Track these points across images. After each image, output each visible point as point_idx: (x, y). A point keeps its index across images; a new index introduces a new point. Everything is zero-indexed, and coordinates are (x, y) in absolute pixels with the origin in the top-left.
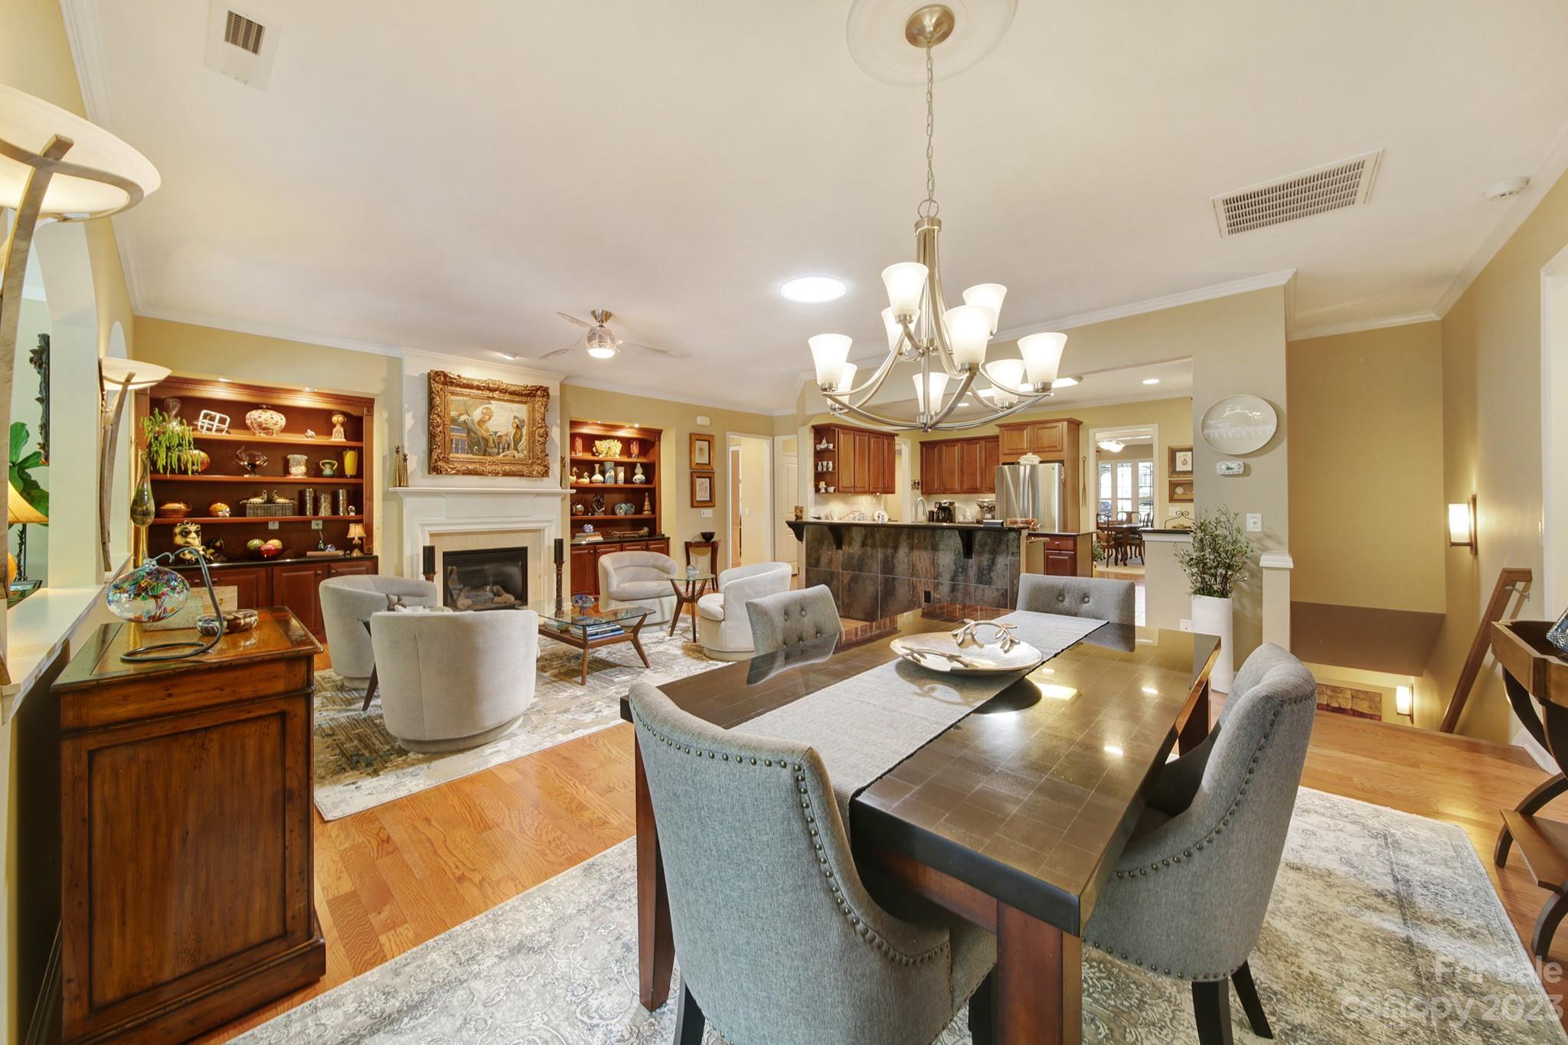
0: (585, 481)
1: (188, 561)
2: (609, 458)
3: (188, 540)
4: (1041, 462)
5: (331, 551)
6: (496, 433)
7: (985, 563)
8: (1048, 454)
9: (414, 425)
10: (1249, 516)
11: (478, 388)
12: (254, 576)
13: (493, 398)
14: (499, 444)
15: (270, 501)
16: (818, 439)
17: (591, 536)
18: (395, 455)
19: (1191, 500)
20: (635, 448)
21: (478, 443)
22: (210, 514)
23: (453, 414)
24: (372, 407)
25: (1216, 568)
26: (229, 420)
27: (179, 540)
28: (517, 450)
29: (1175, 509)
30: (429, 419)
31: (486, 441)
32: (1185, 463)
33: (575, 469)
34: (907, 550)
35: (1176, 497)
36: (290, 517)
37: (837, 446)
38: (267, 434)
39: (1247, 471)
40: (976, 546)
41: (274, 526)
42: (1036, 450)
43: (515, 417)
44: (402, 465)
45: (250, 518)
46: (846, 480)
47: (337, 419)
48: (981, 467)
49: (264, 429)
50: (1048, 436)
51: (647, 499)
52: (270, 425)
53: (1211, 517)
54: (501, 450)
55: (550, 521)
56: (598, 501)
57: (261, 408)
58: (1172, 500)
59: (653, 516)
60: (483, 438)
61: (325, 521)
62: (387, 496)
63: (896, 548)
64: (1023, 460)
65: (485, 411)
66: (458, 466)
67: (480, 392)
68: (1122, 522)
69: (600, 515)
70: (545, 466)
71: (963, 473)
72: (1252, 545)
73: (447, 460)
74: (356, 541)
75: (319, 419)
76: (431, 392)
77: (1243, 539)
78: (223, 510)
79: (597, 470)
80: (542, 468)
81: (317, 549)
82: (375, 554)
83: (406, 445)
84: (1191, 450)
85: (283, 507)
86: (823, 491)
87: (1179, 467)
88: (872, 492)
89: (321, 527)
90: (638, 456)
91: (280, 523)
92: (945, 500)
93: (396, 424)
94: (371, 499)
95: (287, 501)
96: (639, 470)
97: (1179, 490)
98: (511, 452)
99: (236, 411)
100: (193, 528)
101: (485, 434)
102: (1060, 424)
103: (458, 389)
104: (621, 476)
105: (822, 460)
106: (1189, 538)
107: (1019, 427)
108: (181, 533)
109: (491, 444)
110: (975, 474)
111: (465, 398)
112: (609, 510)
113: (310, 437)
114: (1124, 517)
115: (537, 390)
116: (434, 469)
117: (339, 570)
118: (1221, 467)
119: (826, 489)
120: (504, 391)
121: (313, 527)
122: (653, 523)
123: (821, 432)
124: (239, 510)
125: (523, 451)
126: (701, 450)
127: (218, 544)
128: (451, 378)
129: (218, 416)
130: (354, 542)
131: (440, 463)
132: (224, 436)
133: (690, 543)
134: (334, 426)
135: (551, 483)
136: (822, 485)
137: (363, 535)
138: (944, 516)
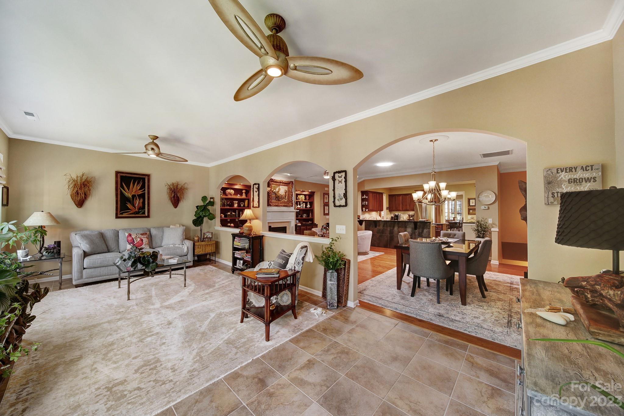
2: (301, 200)
6: (281, 194)
7: (420, 231)
10: (489, 219)
13: (281, 185)
14: (282, 197)
15: (231, 213)
16: (362, 195)
17: (298, 224)
19: (475, 214)
20: (307, 197)
21: (277, 197)
25: (481, 231)
26: (223, 192)
29: (470, 217)
31: (279, 197)
32: (473, 203)
33: (297, 204)
34: (397, 228)
35: (470, 213)
37: (369, 197)
38: (230, 196)
39: (489, 208)
40: (418, 227)
43: (285, 190)
45: (228, 218)
46: (371, 208)
47: (244, 191)
48: (409, 203)
51: (311, 213)
52: (231, 193)
53: (480, 220)
55: (292, 219)
56: (299, 213)
57: (230, 189)
58: (469, 214)
59: (312, 218)
63: (394, 227)
65: (279, 188)
66: (274, 204)
68: (452, 221)
71: (403, 205)
72: (490, 226)
73: (271, 202)
75: (240, 191)
76: (269, 184)
77: (487, 225)
80: (291, 204)
84: (475, 199)
85: (234, 215)
86: (364, 211)
87: (471, 204)
88: (376, 211)
90: (309, 199)
92: (397, 213)
96: (308, 204)
97: (471, 211)
98: (284, 200)
101: (279, 195)
104: (304, 206)
105: (364, 202)
106: (475, 225)
110: (407, 205)
112: (302, 216)
114: (452, 219)
115: (290, 182)
116: (269, 205)
118: (483, 207)
122: (312, 220)
123: (364, 193)
124: (226, 216)
125: (287, 199)
126: (327, 198)
128: (273, 180)
134: (243, 193)
135: (293, 208)
136: (364, 209)
138: (396, 218)
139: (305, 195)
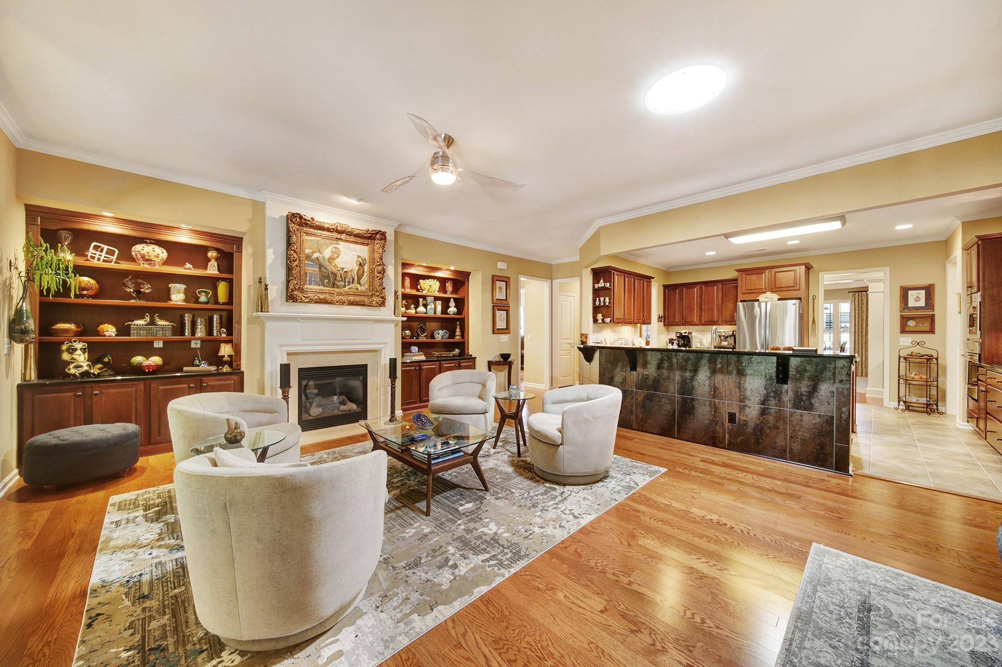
0: (412, 311)
1: (72, 375)
2: (430, 294)
3: (75, 356)
4: (779, 299)
5: (204, 367)
6: (343, 269)
7: (804, 390)
8: (784, 292)
9: (274, 259)
11: (328, 230)
12: (133, 389)
13: (341, 239)
14: (345, 278)
15: (152, 322)
16: (596, 280)
17: (416, 355)
18: (258, 284)
20: (449, 287)
21: (328, 277)
22: (98, 334)
23: (307, 251)
24: (242, 245)
26: (117, 252)
27: (66, 356)
28: (359, 283)
29: (906, 339)
30: (287, 254)
31: (335, 275)
32: (917, 299)
33: (404, 302)
34: (708, 373)
35: (907, 329)
36: (170, 336)
37: (612, 285)
38: (150, 264)
40: (793, 373)
41: (158, 344)
42: (774, 290)
43: (359, 257)
44: (264, 294)
45: (133, 337)
46: (618, 314)
47: (212, 254)
49: (147, 260)
50: (786, 277)
51: (458, 327)
52: (152, 258)
54: (347, 284)
55: (385, 344)
56: (421, 328)
57: (146, 243)
58: (904, 330)
59: (462, 340)
60: (332, 273)
61: (203, 341)
62: (250, 321)
64: (762, 298)
65: (334, 250)
66: (311, 296)
67: (330, 234)
69: (423, 339)
70: (382, 297)
71: (701, 310)
73: (302, 290)
74: (226, 358)
75: (196, 254)
76: (288, 231)
78: (109, 331)
79: (421, 304)
80: (380, 299)
81: (193, 365)
82: (242, 370)
83: (268, 276)
84: (926, 288)
85: (163, 328)
86: (600, 321)
87: (912, 303)
88: (632, 323)
89: (199, 346)
90: (452, 292)
91: (164, 342)
92: (684, 330)
93: (259, 258)
94: (240, 323)
95: (167, 323)
96: (452, 304)
97: (911, 324)
98: (355, 285)
99: (123, 244)
100: (79, 346)
101: (334, 270)
102: (797, 268)
103: (312, 230)
104: (439, 308)
105: (599, 297)
107: (758, 271)
108: (68, 350)
109: (339, 278)
111: (318, 239)
112: (429, 335)
113: (188, 269)
115: (377, 233)
116: (291, 297)
117: (210, 383)
119: (603, 320)
120: (350, 234)
121: (192, 346)
122: (462, 346)
123: (598, 274)
124: (124, 330)
125: (364, 285)
126: (500, 288)
127: (106, 360)
128: (306, 220)
129: (106, 247)
130: (224, 359)
131: (295, 293)
132: (112, 265)
133: (492, 362)
134: (209, 260)
135: (387, 313)
136: (600, 316)
137: (232, 353)
138: (681, 342)
139: (443, 281)
